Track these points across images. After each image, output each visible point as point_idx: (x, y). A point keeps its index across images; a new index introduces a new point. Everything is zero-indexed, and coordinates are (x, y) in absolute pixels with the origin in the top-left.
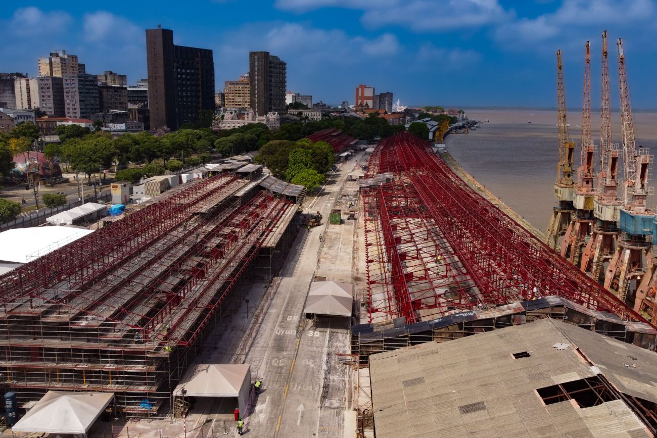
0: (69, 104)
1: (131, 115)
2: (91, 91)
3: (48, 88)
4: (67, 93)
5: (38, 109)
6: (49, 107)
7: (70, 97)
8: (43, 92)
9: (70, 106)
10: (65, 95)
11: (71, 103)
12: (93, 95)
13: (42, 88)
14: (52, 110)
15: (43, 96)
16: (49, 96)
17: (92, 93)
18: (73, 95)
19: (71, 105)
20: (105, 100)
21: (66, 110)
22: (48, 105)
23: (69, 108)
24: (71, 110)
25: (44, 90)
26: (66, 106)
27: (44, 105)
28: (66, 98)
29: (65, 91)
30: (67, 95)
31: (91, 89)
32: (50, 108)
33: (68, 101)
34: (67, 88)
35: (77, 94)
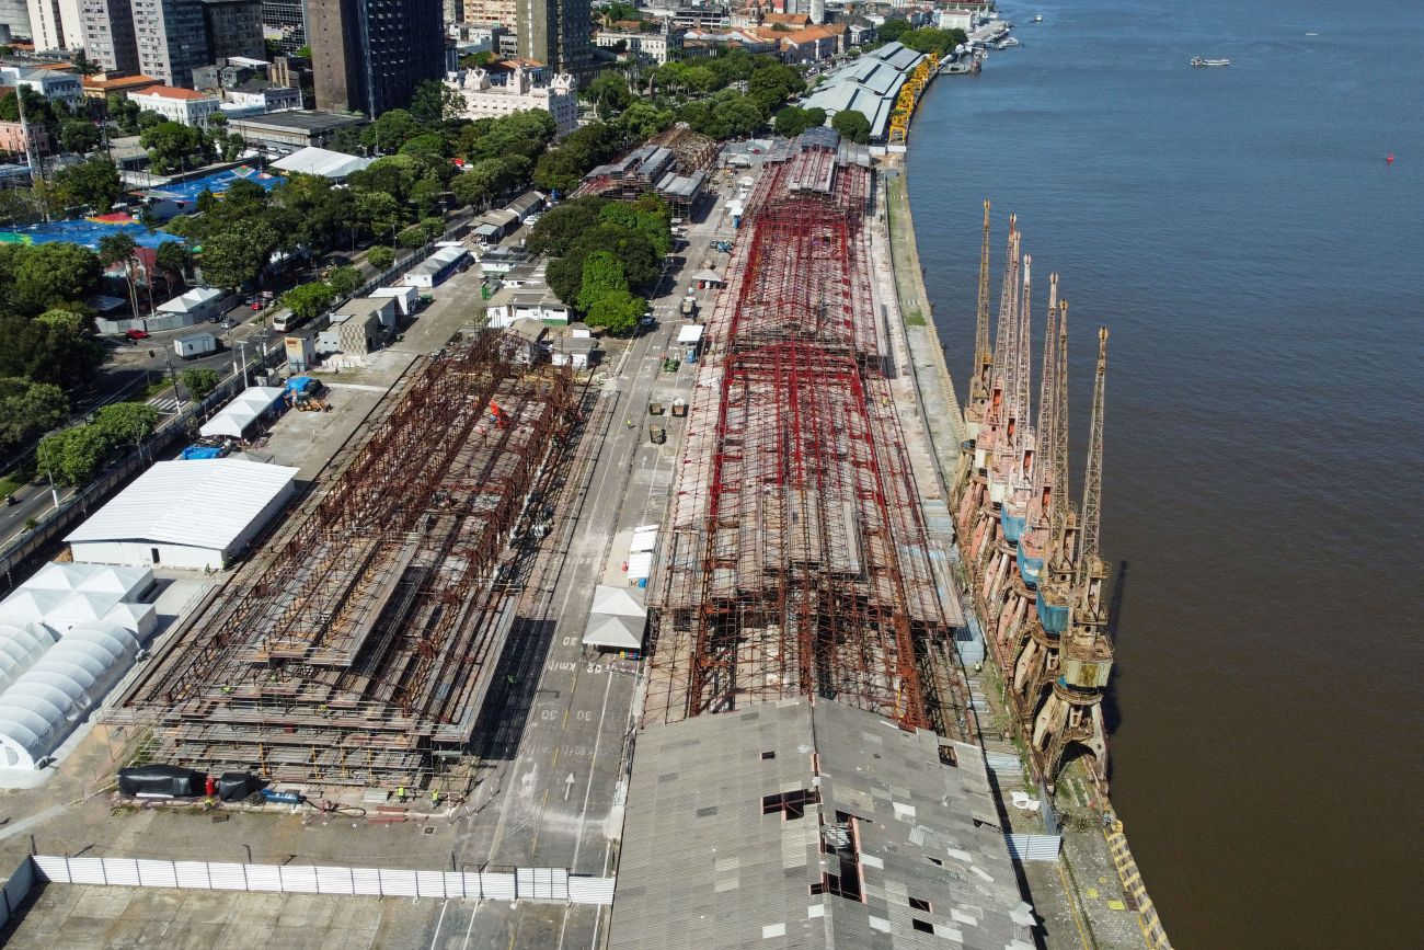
0: (145, 46)
1: (274, 71)
2: (190, 16)
3: (101, 11)
4: (140, 22)
5: (82, 54)
6: (104, 51)
7: (148, 31)
8: (89, 19)
9: (149, 50)
10: (137, 26)
11: (149, 43)
12: (192, 25)
13: (88, 11)
14: (112, 57)
15: (90, 28)
16: (103, 28)
17: (191, 21)
18: (152, 27)
19: (150, 48)
20: (216, 31)
21: (142, 60)
22: (102, 46)
23: (146, 55)
24: (151, 59)
25: (91, 15)
26: (141, 51)
27: (94, 46)
28: (138, 34)
29: (136, 18)
30: (141, 26)
31: (187, 12)
32: (107, 53)
33: (144, 40)
34: (139, 13)
35: (161, 24)
